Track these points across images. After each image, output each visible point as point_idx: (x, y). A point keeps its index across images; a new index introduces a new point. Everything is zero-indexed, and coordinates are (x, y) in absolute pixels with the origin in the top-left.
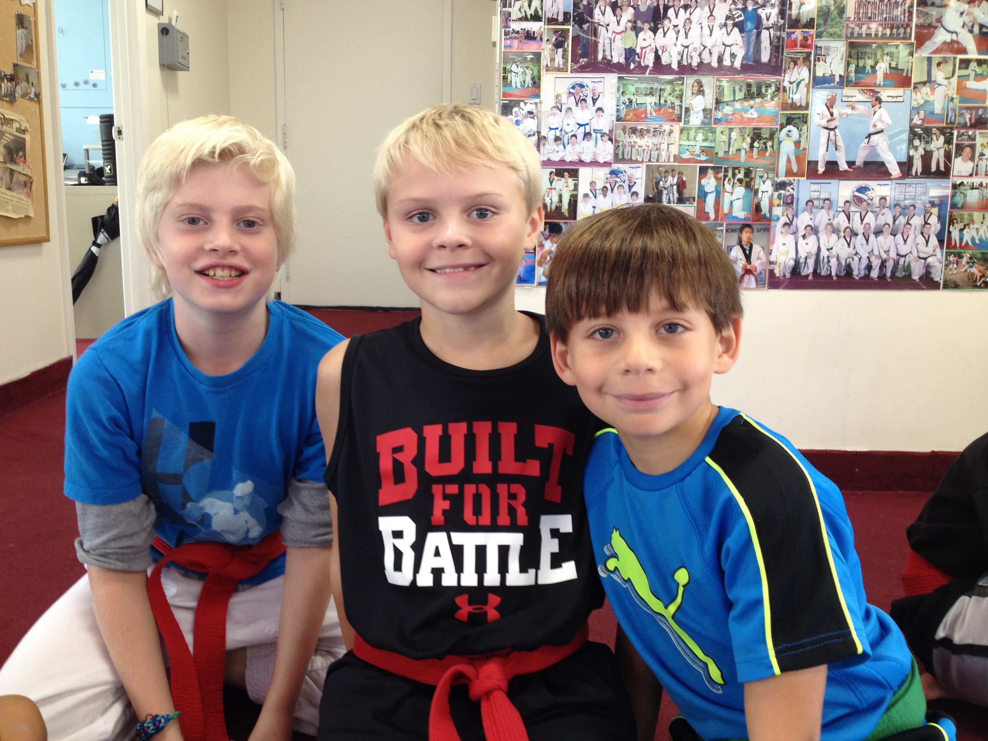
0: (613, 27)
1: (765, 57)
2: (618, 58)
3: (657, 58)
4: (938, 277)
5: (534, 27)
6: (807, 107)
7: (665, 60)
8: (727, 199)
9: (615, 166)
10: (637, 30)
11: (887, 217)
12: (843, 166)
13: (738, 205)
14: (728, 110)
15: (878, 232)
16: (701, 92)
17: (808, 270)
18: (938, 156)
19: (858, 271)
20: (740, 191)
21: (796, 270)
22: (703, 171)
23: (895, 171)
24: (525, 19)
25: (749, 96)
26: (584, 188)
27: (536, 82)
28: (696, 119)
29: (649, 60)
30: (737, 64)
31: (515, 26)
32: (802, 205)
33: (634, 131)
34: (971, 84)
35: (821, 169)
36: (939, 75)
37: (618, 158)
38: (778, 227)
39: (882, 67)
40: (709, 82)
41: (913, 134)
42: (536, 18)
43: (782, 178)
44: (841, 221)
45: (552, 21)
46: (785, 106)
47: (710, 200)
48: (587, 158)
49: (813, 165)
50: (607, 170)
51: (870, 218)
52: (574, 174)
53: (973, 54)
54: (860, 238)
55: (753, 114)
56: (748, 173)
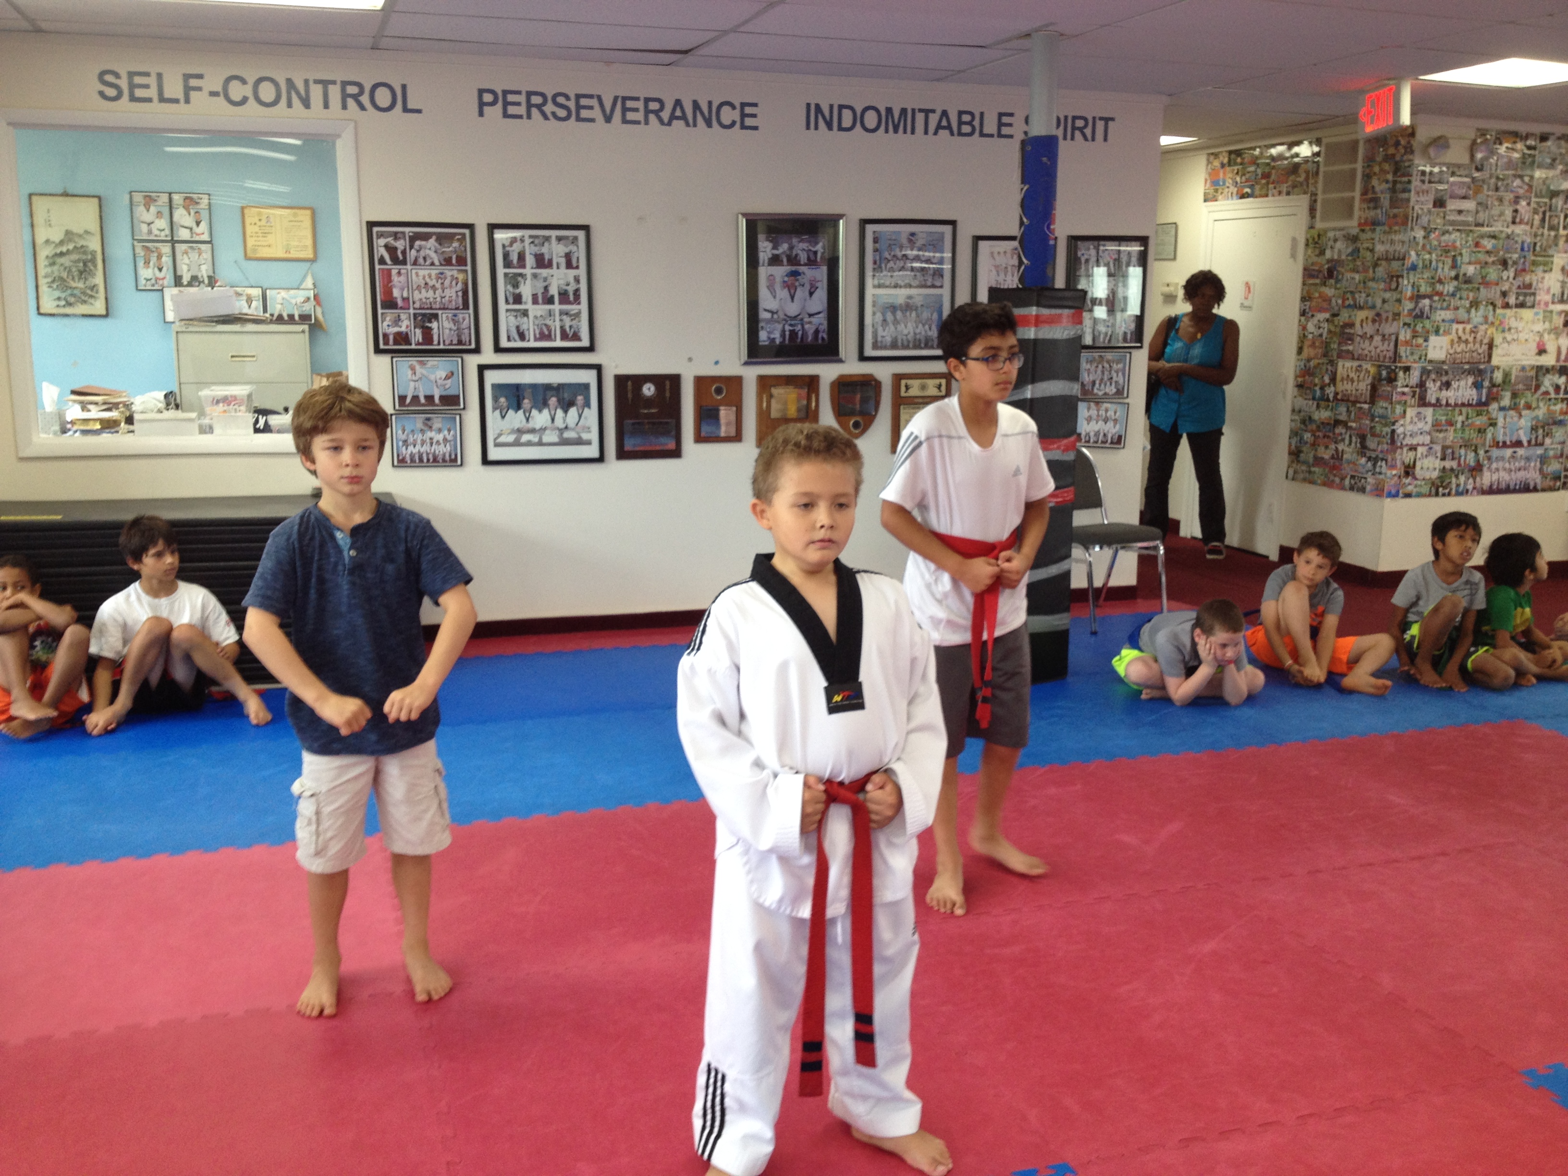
0: (1433, 389)
1: (1484, 399)
2: (1433, 401)
3: (1447, 401)
4: (1539, 487)
5: (1406, 390)
6: (1496, 419)
7: (1450, 401)
8: (1468, 457)
9: (1431, 445)
10: (1441, 389)
11: (1522, 463)
12: (1508, 443)
13: (1472, 460)
14: (1470, 421)
15: (1519, 470)
16: (1461, 414)
17: (1495, 487)
18: (1540, 437)
19: (1512, 487)
20: (1473, 454)
21: (1491, 486)
22: (1461, 447)
23: (1525, 444)
24: (1403, 387)
25: (1478, 415)
26: (1419, 455)
27: (1405, 412)
28: (1459, 425)
29: (1444, 402)
30: (1474, 402)
31: (1399, 390)
32: (1494, 459)
33: (1437, 431)
34: (1552, 408)
35: (1501, 444)
36: (1541, 404)
37: (1432, 442)
38: (1485, 469)
39: (1522, 402)
40: (1464, 410)
41: (1532, 429)
42: (1407, 386)
43: (1487, 448)
44: (1507, 465)
45: (1412, 387)
46: (1489, 419)
47: (1463, 459)
48: (1421, 443)
49: (1498, 442)
50: (1427, 448)
51: (1517, 464)
52: (1415, 449)
53: (1553, 395)
54: (1513, 473)
55: (1478, 423)
56: (1476, 447)
